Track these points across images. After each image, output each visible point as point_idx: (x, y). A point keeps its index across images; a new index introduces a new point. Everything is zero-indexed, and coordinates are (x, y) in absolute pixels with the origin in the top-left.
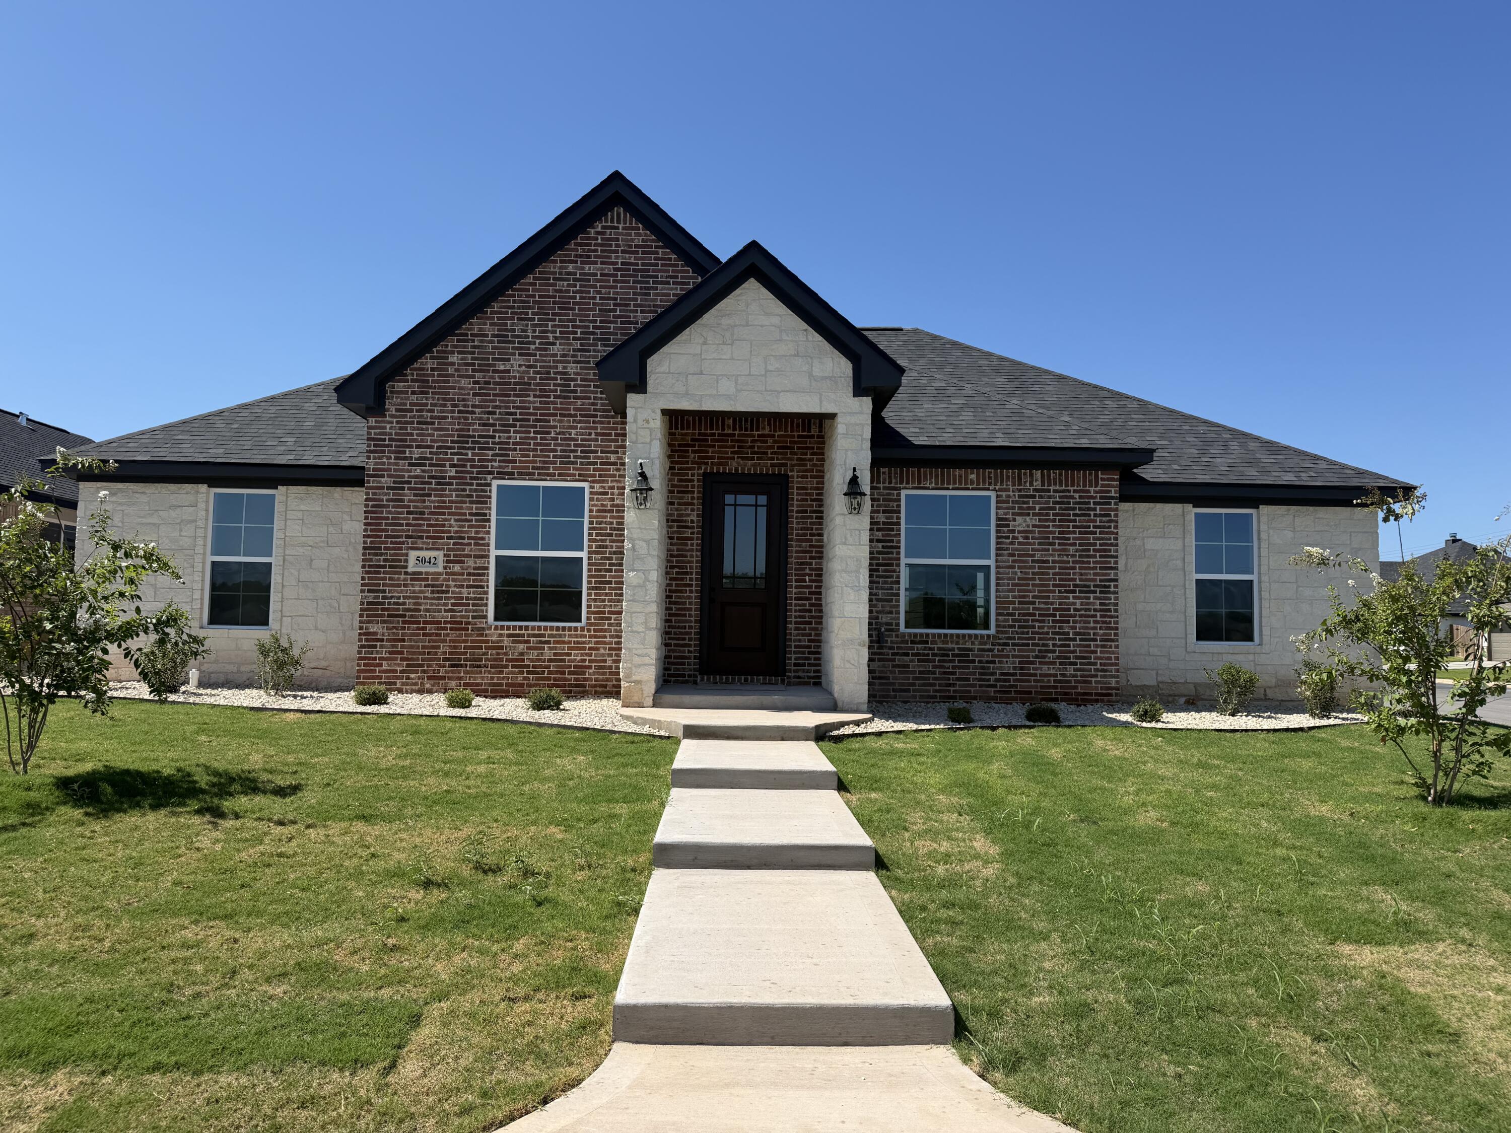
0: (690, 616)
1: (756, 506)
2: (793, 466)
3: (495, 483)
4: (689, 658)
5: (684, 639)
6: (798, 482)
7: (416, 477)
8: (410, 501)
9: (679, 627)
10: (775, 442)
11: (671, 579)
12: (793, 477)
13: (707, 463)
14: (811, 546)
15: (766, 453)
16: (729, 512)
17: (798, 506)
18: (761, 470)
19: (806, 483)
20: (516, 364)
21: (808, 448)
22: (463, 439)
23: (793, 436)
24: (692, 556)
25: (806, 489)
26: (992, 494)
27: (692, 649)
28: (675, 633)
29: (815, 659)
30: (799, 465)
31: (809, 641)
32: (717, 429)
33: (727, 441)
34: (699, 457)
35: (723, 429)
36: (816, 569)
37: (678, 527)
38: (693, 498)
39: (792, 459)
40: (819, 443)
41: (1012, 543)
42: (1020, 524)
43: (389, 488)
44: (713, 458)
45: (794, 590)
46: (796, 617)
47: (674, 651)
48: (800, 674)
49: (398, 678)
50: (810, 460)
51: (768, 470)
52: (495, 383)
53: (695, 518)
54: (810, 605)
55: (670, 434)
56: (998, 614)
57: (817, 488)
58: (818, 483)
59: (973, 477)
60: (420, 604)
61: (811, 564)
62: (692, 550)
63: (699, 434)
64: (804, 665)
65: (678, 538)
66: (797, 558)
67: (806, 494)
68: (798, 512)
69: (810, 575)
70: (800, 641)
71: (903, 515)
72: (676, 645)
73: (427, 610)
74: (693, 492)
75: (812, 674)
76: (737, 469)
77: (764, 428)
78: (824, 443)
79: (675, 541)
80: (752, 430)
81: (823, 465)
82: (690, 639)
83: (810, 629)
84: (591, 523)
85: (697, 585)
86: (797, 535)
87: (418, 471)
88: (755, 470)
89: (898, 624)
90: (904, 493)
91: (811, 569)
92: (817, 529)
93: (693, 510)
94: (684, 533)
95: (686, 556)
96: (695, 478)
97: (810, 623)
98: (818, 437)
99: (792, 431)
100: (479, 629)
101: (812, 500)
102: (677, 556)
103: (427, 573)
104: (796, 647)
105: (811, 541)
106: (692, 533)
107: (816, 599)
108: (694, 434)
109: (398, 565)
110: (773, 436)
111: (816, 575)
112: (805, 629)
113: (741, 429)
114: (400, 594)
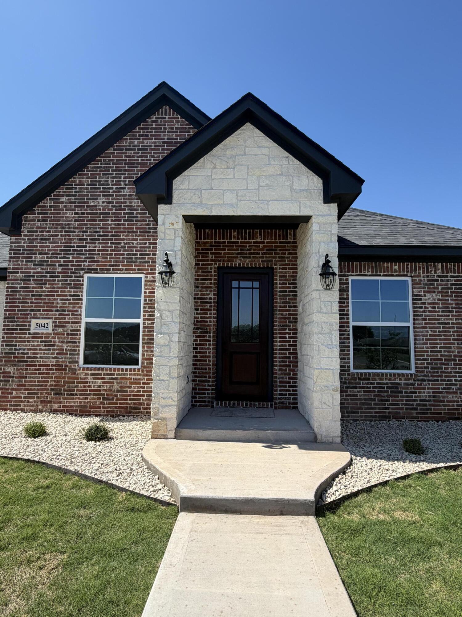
0: (209, 361)
1: (253, 288)
2: (276, 261)
3: (86, 276)
4: (209, 390)
5: (205, 377)
6: (280, 272)
7: (38, 273)
8: (33, 288)
9: (202, 369)
10: (264, 246)
11: (197, 337)
12: (276, 268)
13: (220, 261)
14: (289, 314)
15: (259, 254)
16: (235, 292)
17: (280, 288)
18: (256, 264)
19: (286, 272)
20: (101, 201)
21: (286, 250)
22: (67, 248)
23: (277, 243)
24: (210, 321)
25: (286, 276)
26: (409, 279)
27: (210, 384)
28: (199, 373)
29: (293, 391)
30: (280, 261)
31: (289, 378)
32: (227, 239)
33: (233, 246)
34: (215, 257)
35: (231, 239)
36: (293, 330)
37: (201, 302)
38: (211, 283)
39: (276, 257)
40: (293, 246)
41: (424, 311)
42: (429, 298)
43: (21, 280)
44: (224, 257)
45: (279, 344)
46: (280, 362)
47: (198, 385)
48: (283, 401)
49: (22, 401)
50: (287, 258)
51: (260, 264)
52: (88, 213)
53: (212, 297)
54: (290, 354)
55: (196, 242)
56: (416, 360)
57: (293, 276)
58: (293, 272)
59: (396, 267)
60: (37, 354)
61: (289, 326)
62: (210, 318)
63: (215, 242)
64: (286, 395)
65: (201, 310)
66: (280, 322)
67: (286, 280)
68: (280, 292)
69: (290, 334)
70: (283, 378)
71: (350, 293)
72: (200, 381)
73: (41, 358)
74: (211, 280)
75: (291, 401)
76: (239, 264)
77: (257, 238)
78: (296, 246)
79: (199, 312)
80: (249, 239)
81: (296, 261)
82: (209, 377)
83: (290, 370)
84: (145, 300)
85: (213, 341)
86: (280, 307)
87: (39, 269)
88: (252, 264)
89: (349, 367)
90: (350, 278)
91: (290, 330)
92: (293, 303)
93: (211, 291)
94: (205, 306)
95: (207, 322)
96: (213, 270)
97: (290, 366)
98: (293, 242)
99: (276, 239)
100: (73, 370)
101: (289, 284)
102: (201, 321)
103: (42, 334)
104: (280, 382)
105: (290, 311)
106: (211, 306)
107: (293, 350)
108: (212, 242)
109: (24, 329)
110: (263, 243)
111: (293, 334)
112: (286, 370)
113: (242, 239)
114: (24, 347)
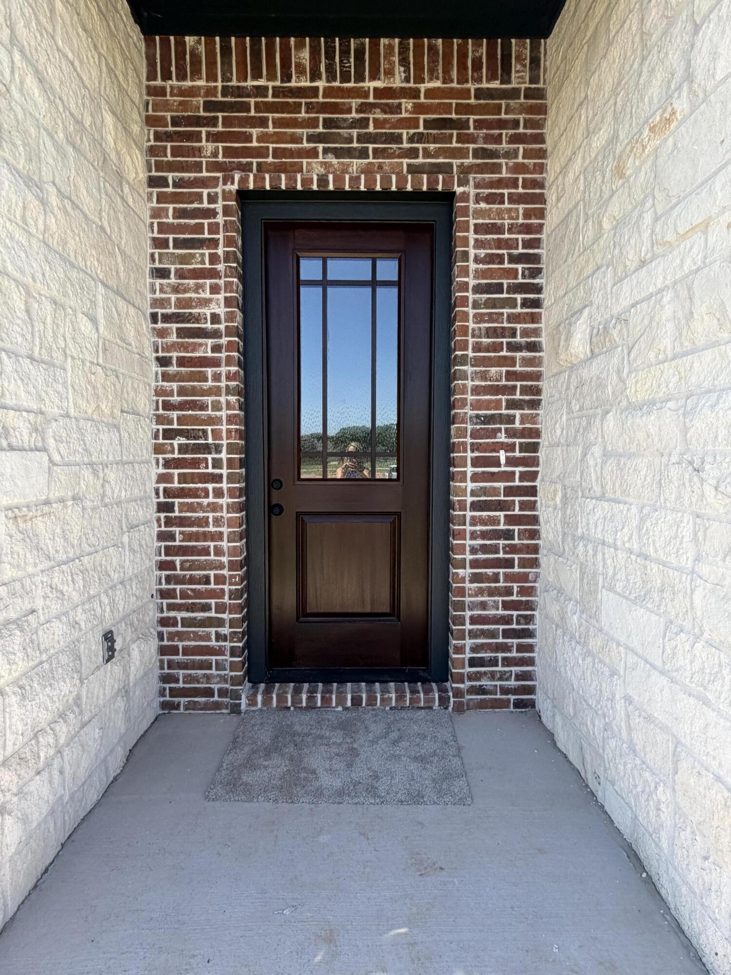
0: (219, 552)
1: (374, 283)
2: (465, 171)
4: (220, 652)
5: (206, 608)
6: (478, 213)
9: (192, 580)
10: (419, 109)
11: (168, 464)
12: (465, 197)
13: (247, 168)
14: (510, 375)
15: (398, 139)
16: (309, 298)
17: (478, 274)
18: (386, 179)
19: (500, 214)
21: (502, 124)
23: (466, 93)
24: (217, 407)
25: (499, 229)
27: (225, 630)
28: (184, 595)
29: (521, 648)
30: (481, 169)
31: (506, 606)
32: (271, 77)
33: (296, 108)
34: (228, 152)
35: (287, 77)
36: (523, 433)
37: (181, 333)
38: (214, 259)
39: (460, 153)
40: (531, 110)
44: (261, 153)
45: (470, 486)
46: (473, 551)
47: (180, 636)
48: (485, 682)
50: (507, 155)
51: (402, 179)
53: (221, 310)
54: (510, 520)
55: (153, 91)
57: (527, 229)
58: (527, 214)
61: (511, 419)
62: (217, 391)
63: (226, 91)
64: (493, 662)
65: (182, 362)
66: (476, 405)
67: (499, 244)
68: (478, 289)
69: (510, 448)
70: (483, 606)
72: (186, 622)
74: (214, 243)
75: (513, 683)
76: (323, 180)
77: (390, 73)
78: (542, 110)
79: (173, 369)
80: (360, 78)
81: (541, 168)
82: (221, 608)
83: (508, 578)
85: (231, 478)
86: (478, 348)
88: (370, 181)
91: (511, 433)
92: (525, 333)
93: (215, 289)
94: (195, 347)
95: (203, 407)
96: (219, 206)
97: (509, 563)
98: (530, 94)
99: (462, 80)
101: (513, 259)
102: (182, 406)
104: (474, 620)
105: (512, 362)
106: (216, 348)
107: (524, 506)
108: (211, 91)
110: (414, 94)
111: (524, 448)
112: (495, 578)
113: (331, 77)
